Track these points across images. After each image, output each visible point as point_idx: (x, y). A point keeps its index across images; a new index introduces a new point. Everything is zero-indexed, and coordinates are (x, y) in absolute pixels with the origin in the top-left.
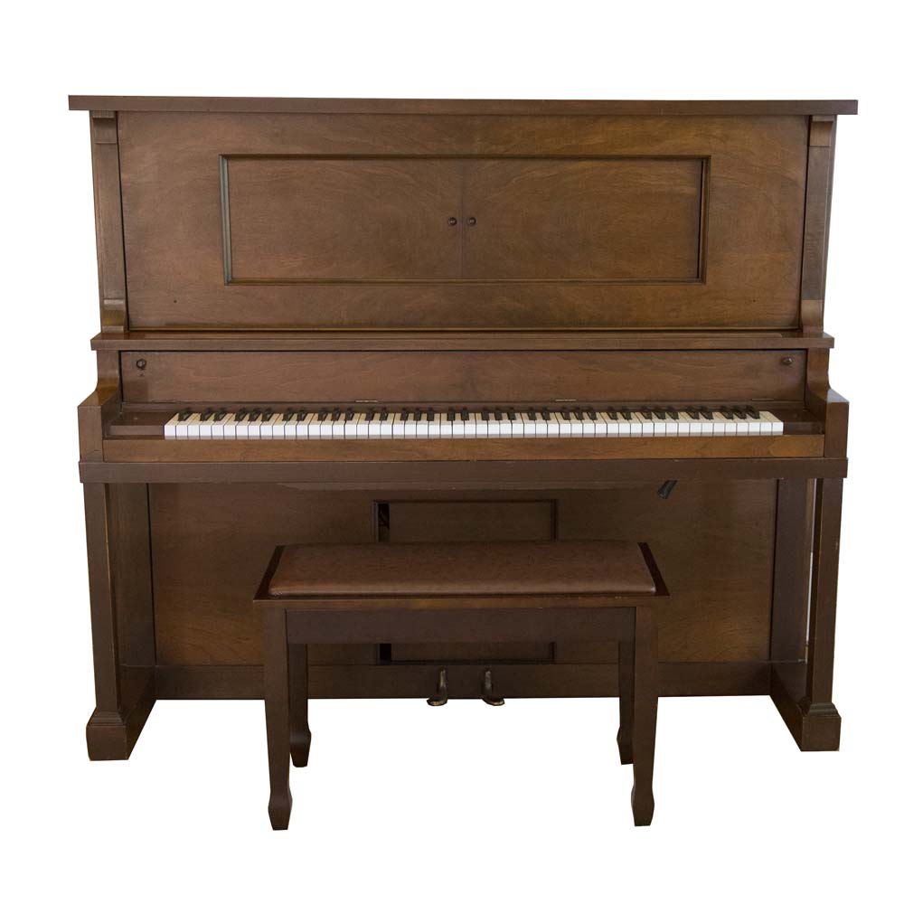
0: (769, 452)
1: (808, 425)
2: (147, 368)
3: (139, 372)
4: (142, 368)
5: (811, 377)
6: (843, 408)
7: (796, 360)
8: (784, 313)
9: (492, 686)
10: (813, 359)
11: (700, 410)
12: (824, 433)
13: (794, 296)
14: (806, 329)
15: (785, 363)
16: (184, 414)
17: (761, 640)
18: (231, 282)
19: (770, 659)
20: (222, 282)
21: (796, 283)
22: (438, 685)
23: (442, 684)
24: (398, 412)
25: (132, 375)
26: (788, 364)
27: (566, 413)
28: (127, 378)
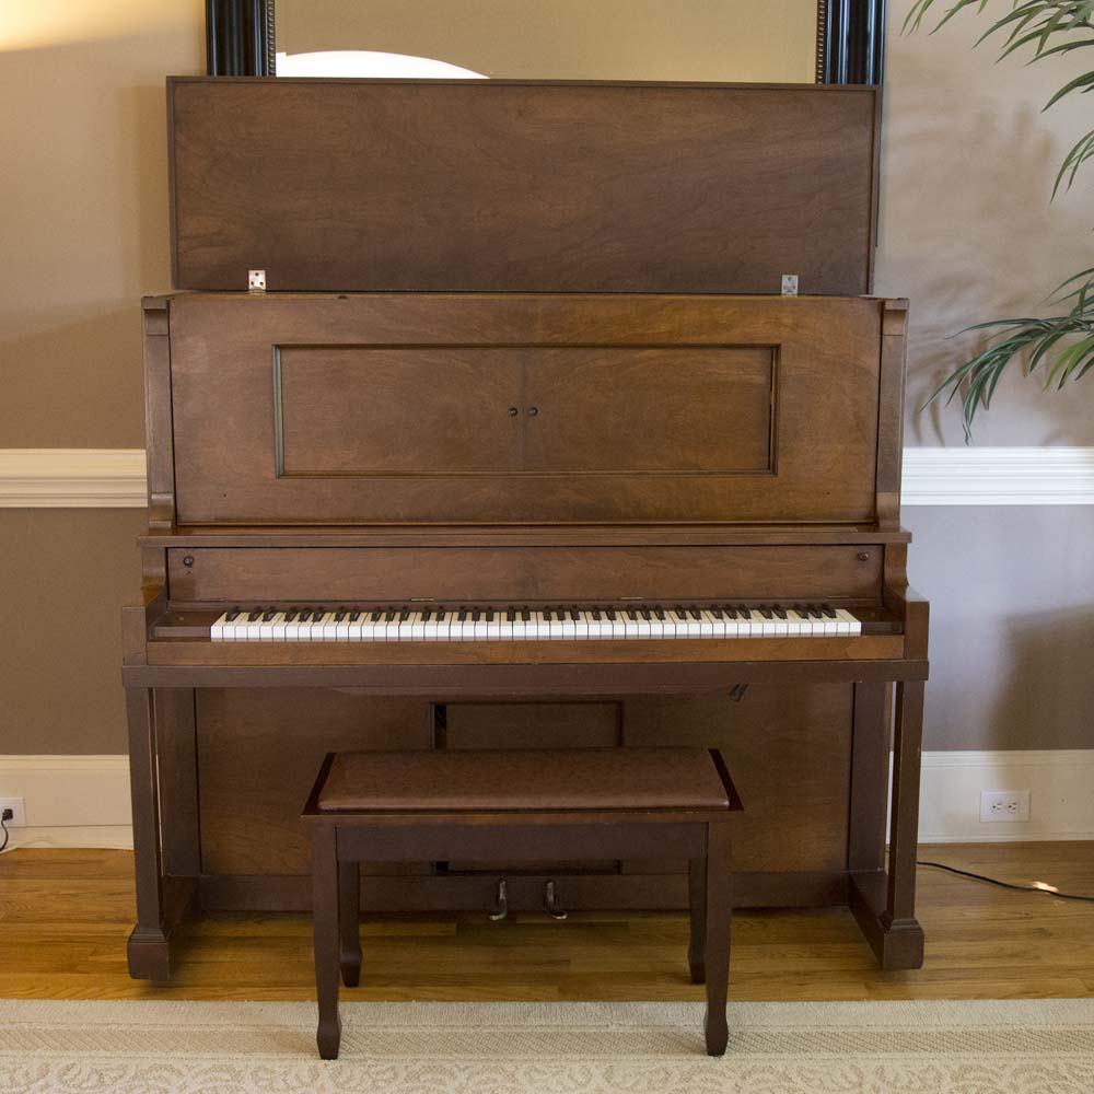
0: (846, 654)
1: (886, 625)
2: (195, 565)
3: (187, 569)
4: (190, 565)
5: (889, 573)
6: (923, 607)
7: (873, 556)
8: (860, 505)
9: (555, 897)
10: (890, 555)
11: (773, 609)
12: (903, 633)
13: (870, 488)
14: (883, 523)
15: (861, 558)
16: (232, 614)
17: (838, 848)
18: (283, 475)
19: (848, 868)
20: (273, 475)
21: (872, 476)
22: (498, 896)
23: (502, 896)
24: (456, 611)
25: (179, 572)
26: (864, 559)
27: (633, 611)
28: (173, 575)
